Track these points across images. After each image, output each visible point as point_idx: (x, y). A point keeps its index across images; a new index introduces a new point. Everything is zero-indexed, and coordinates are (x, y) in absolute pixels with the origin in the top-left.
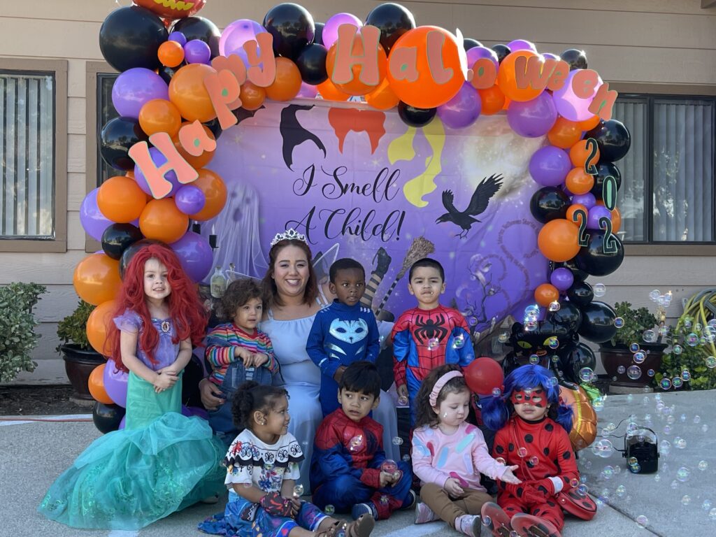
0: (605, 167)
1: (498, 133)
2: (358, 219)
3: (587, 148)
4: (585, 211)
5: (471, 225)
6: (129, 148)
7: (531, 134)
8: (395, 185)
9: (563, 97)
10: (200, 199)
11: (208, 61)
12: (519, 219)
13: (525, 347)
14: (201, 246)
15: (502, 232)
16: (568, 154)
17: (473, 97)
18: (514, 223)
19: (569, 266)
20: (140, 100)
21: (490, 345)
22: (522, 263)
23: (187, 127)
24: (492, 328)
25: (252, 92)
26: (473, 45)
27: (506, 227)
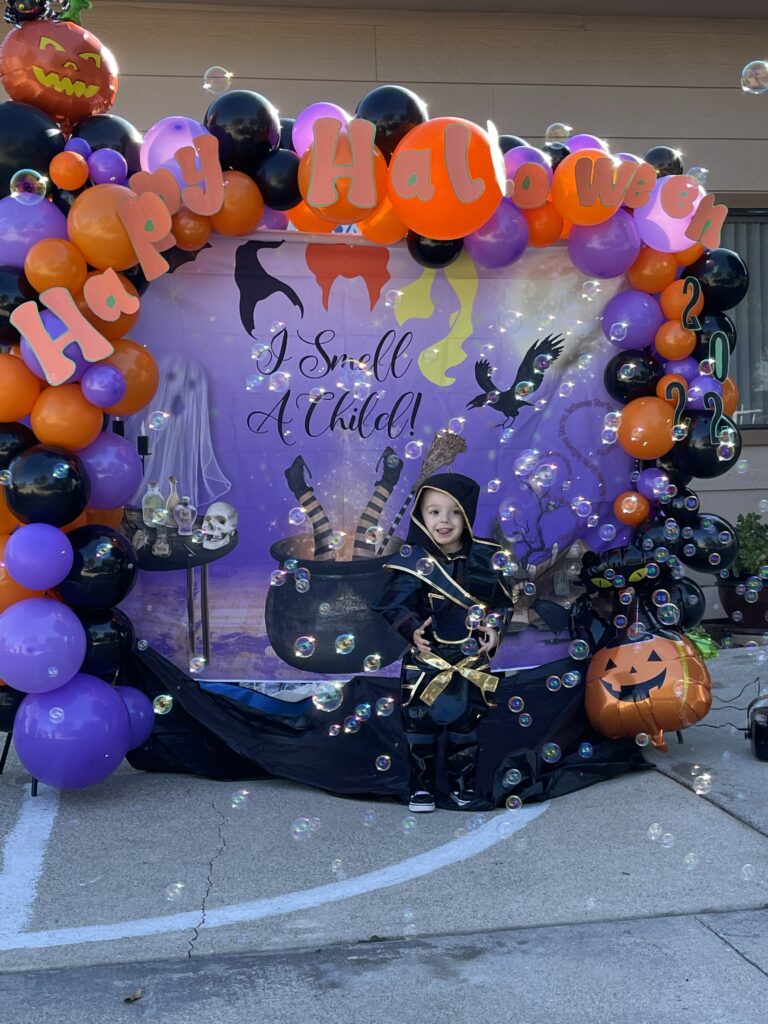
0: (713, 318)
1: (555, 275)
2: (353, 407)
3: (685, 291)
4: (684, 383)
5: (519, 410)
6: (11, 312)
7: (603, 274)
8: (405, 355)
9: (648, 218)
10: (118, 384)
11: (124, 181)
12: (590, 398)
13: (603, 586)
14: (123, 453)
15: (564, 418)
16: (659, 302)
17: (515, 221)
18: (581, 405)
19: (665, 466)
20: (26, 240)
21: (552, 582)
22: (595, 463)
23: (94, 280)
24: (554, 558)
25: (191, 224)
26: (513, 144)
27: (570, 411)
